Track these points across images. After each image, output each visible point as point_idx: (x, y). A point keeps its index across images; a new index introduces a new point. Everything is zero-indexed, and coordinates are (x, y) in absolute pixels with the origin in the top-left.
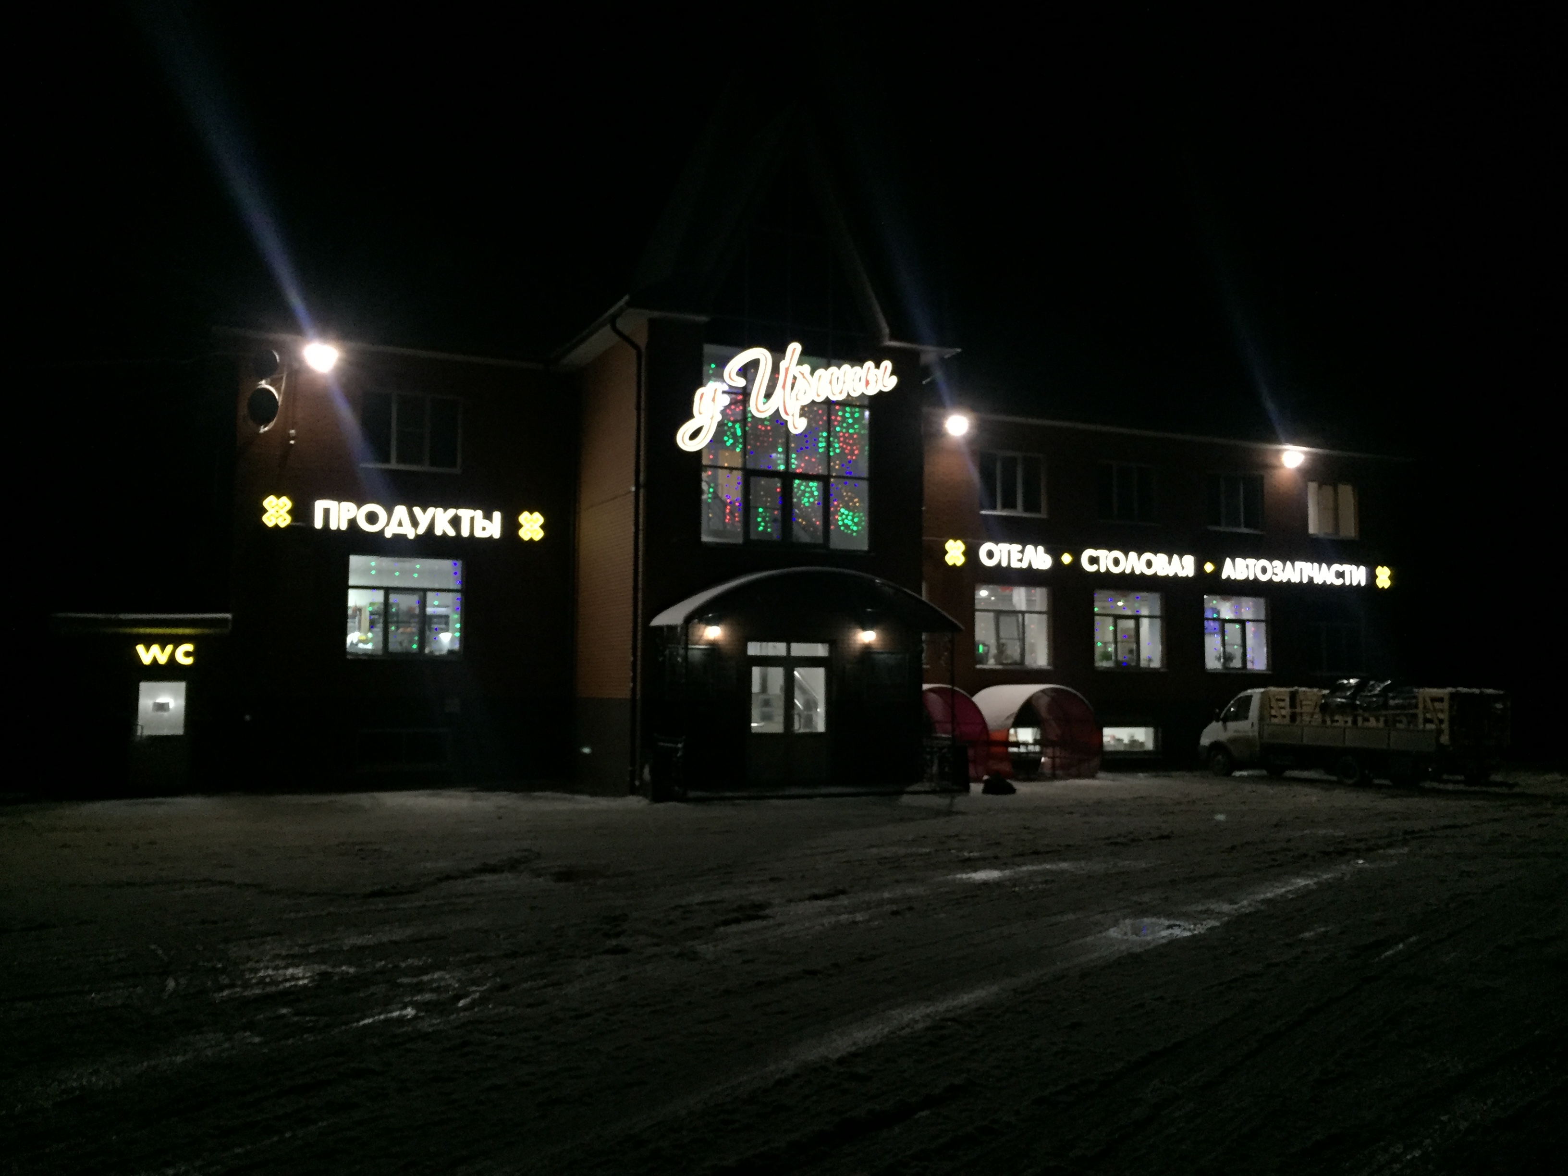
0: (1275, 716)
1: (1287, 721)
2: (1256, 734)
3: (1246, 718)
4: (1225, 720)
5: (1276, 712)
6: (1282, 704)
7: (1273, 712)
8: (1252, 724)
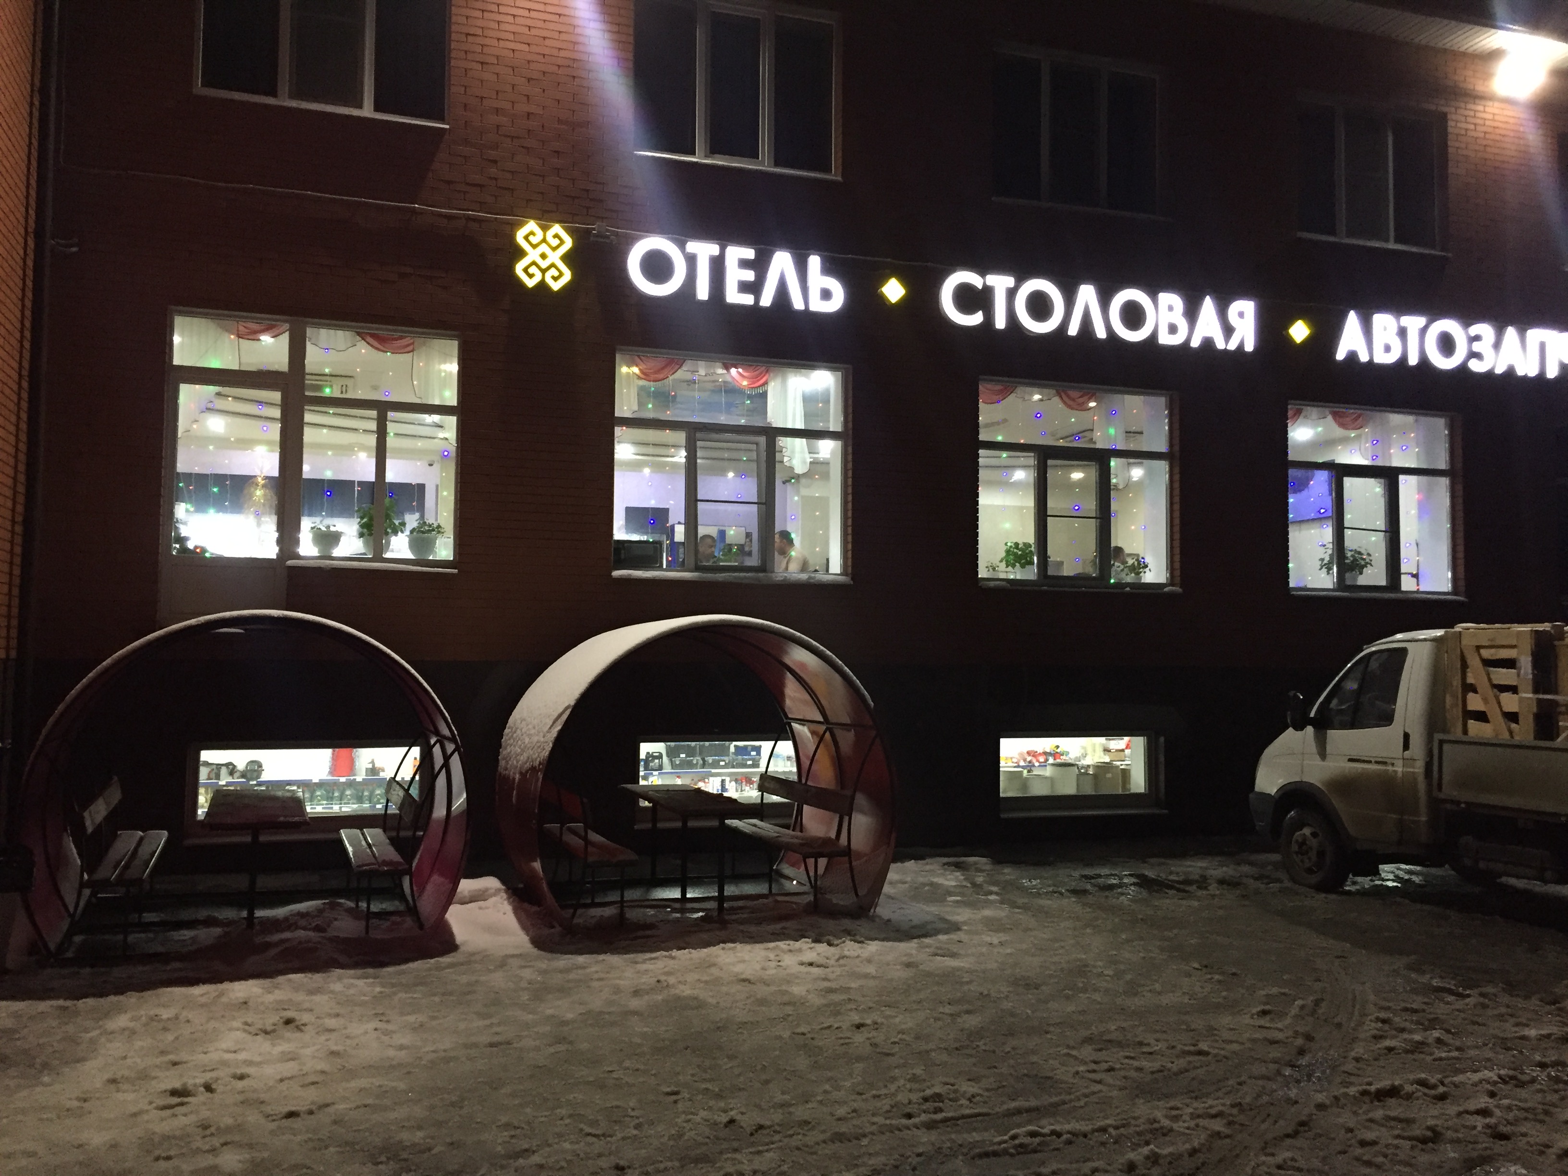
0: (1481, 717)
1: (1524, 731)
2: (1419, 768)
3: (1387, 719)
4: (1322, 724)
5: (1485, 700)
6: (1503, 676)
7: (1475, 703)
8: (1406, 736)
